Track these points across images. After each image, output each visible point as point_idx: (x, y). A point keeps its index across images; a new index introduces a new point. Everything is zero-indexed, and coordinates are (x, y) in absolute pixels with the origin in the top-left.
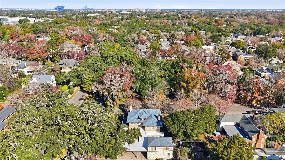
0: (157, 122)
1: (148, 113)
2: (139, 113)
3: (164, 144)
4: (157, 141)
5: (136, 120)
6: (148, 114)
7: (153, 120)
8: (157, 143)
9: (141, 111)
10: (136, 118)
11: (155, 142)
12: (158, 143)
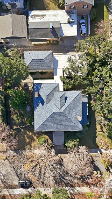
0: (40, 88)
1: (52, 106)
2: (67, 105)
3: (34, 53)
4: (41, 56)
5: (69, 95)
6: (52, 104)
7: (46, 91)
8: (42, 55)
9: (63, 108)
10: (69, 97)
11: (43, 55)
12: (40, 54)
